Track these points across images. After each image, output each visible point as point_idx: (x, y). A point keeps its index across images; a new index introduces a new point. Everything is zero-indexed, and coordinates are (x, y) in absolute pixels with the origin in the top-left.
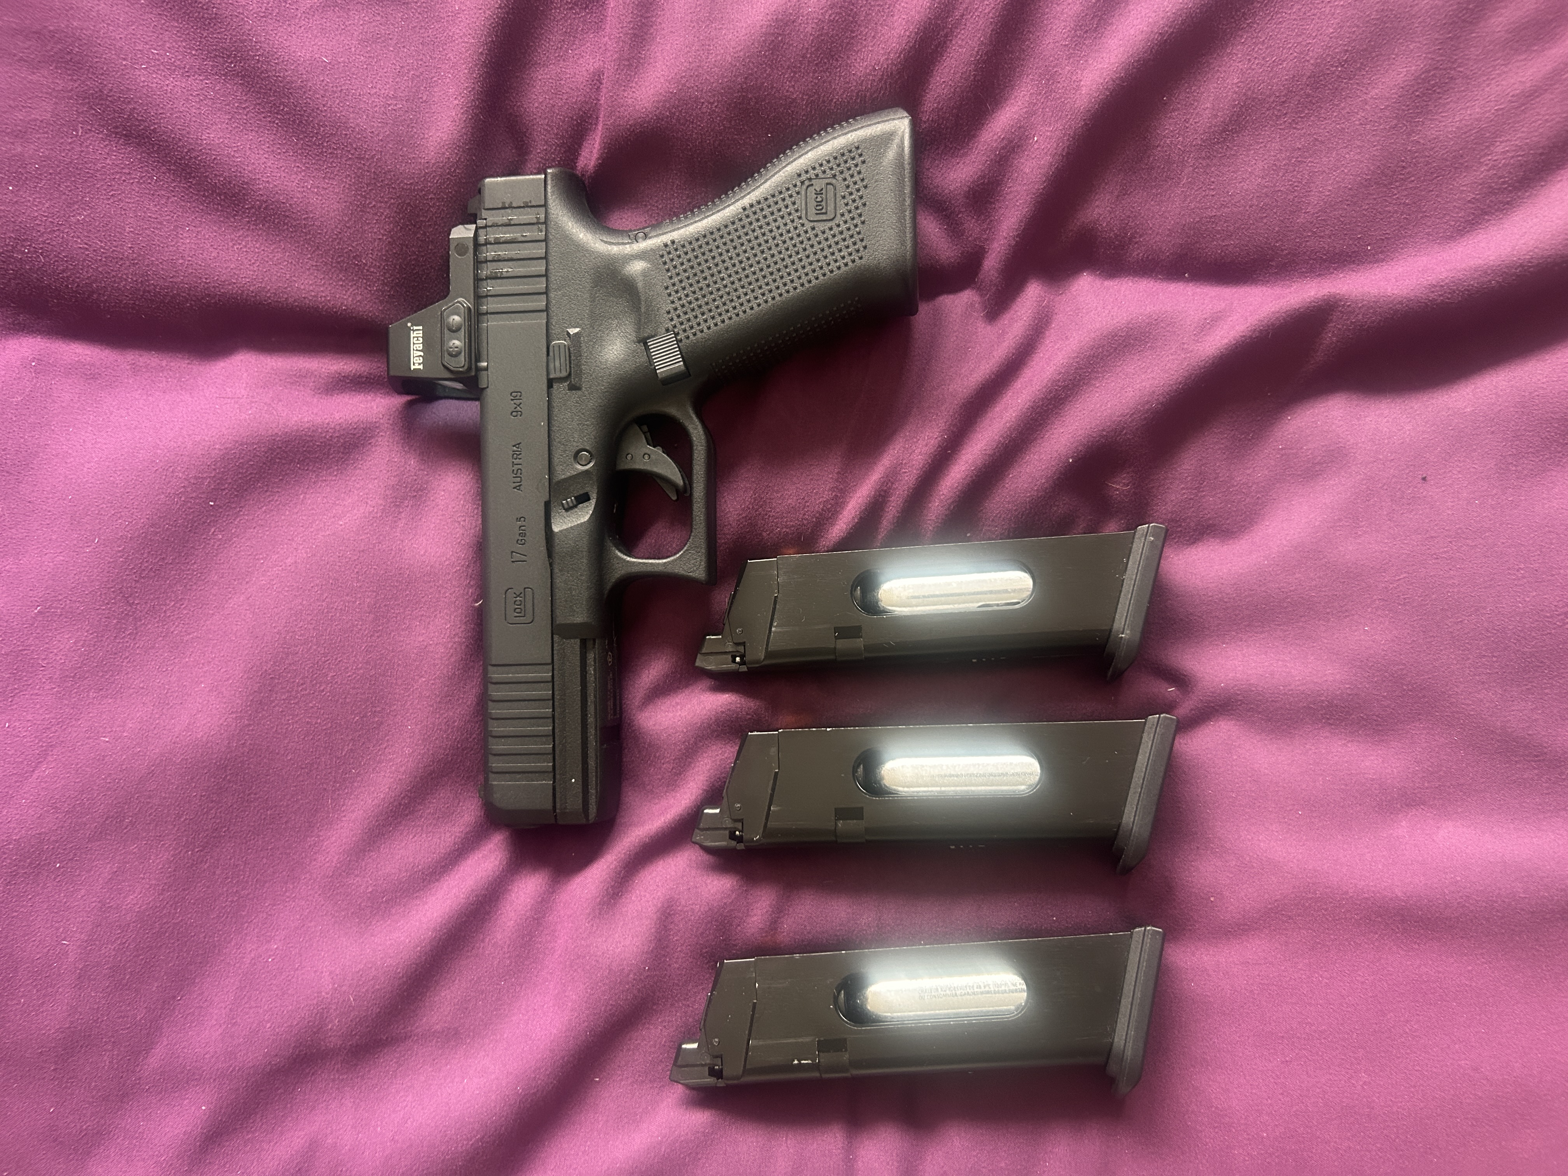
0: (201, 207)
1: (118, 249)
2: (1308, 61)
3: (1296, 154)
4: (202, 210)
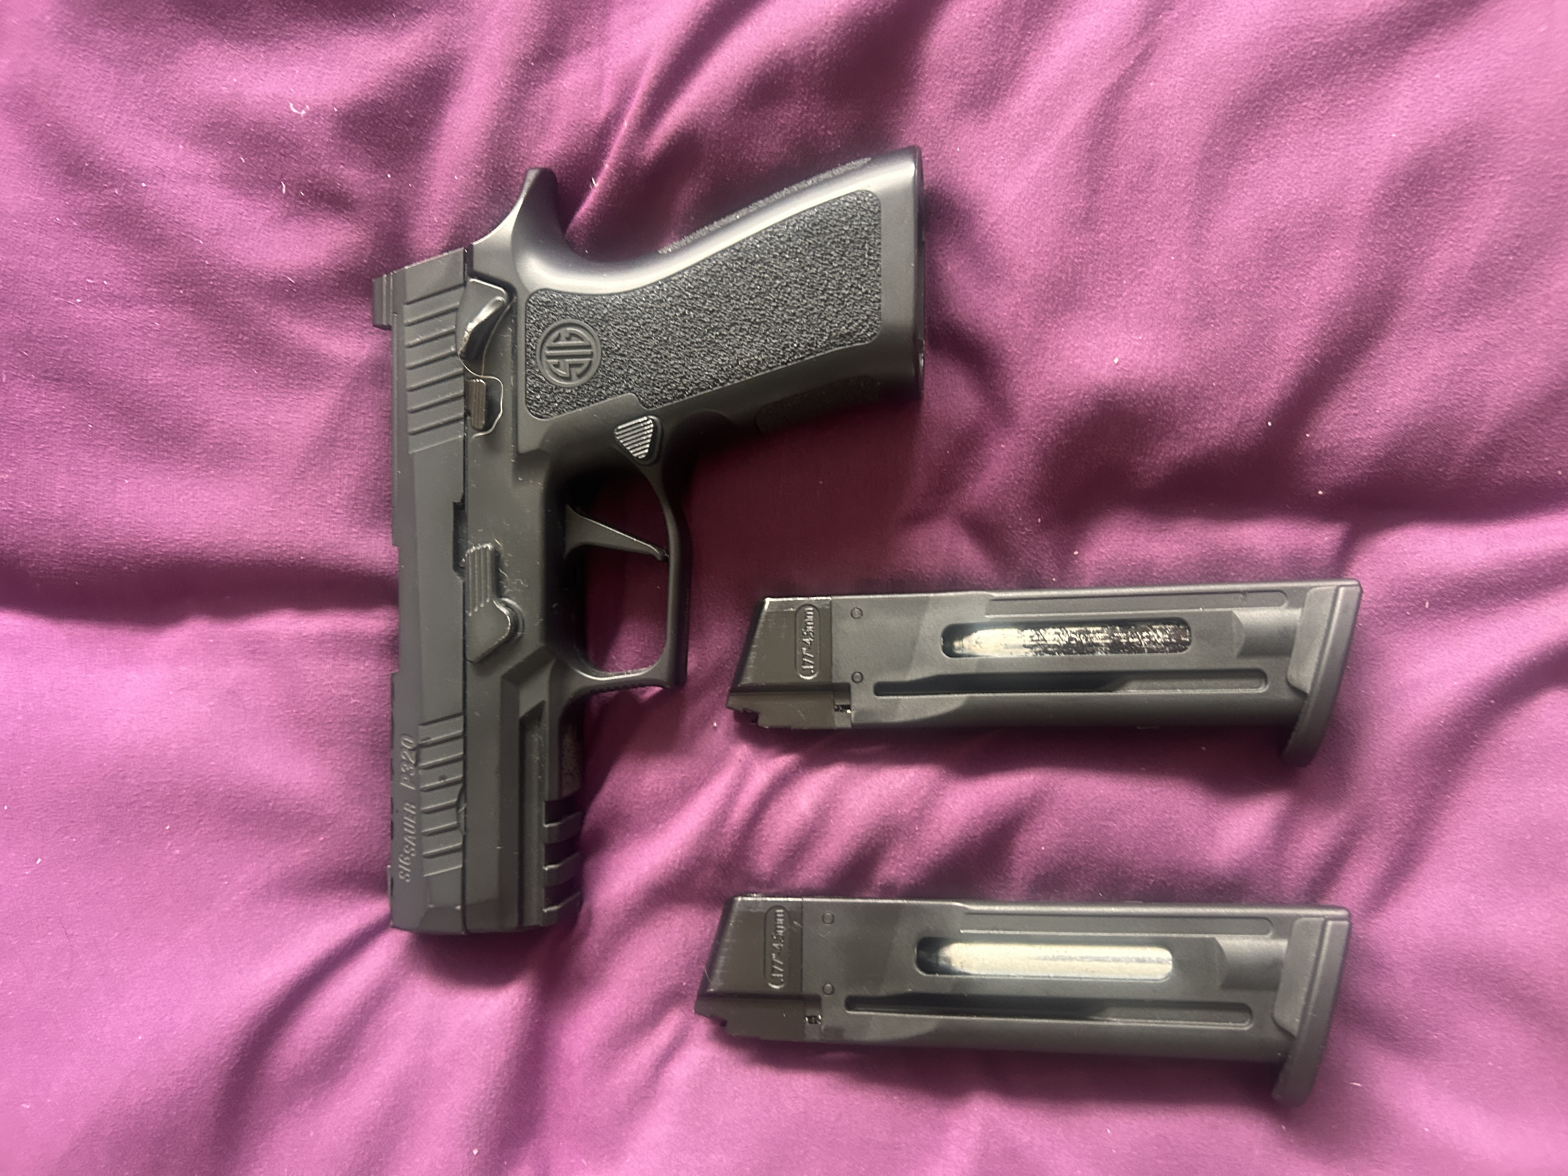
0: (144, 455)
1: (48, 510)
2: (1468, 250)
3: (1463, 361)
4: (145, 458)
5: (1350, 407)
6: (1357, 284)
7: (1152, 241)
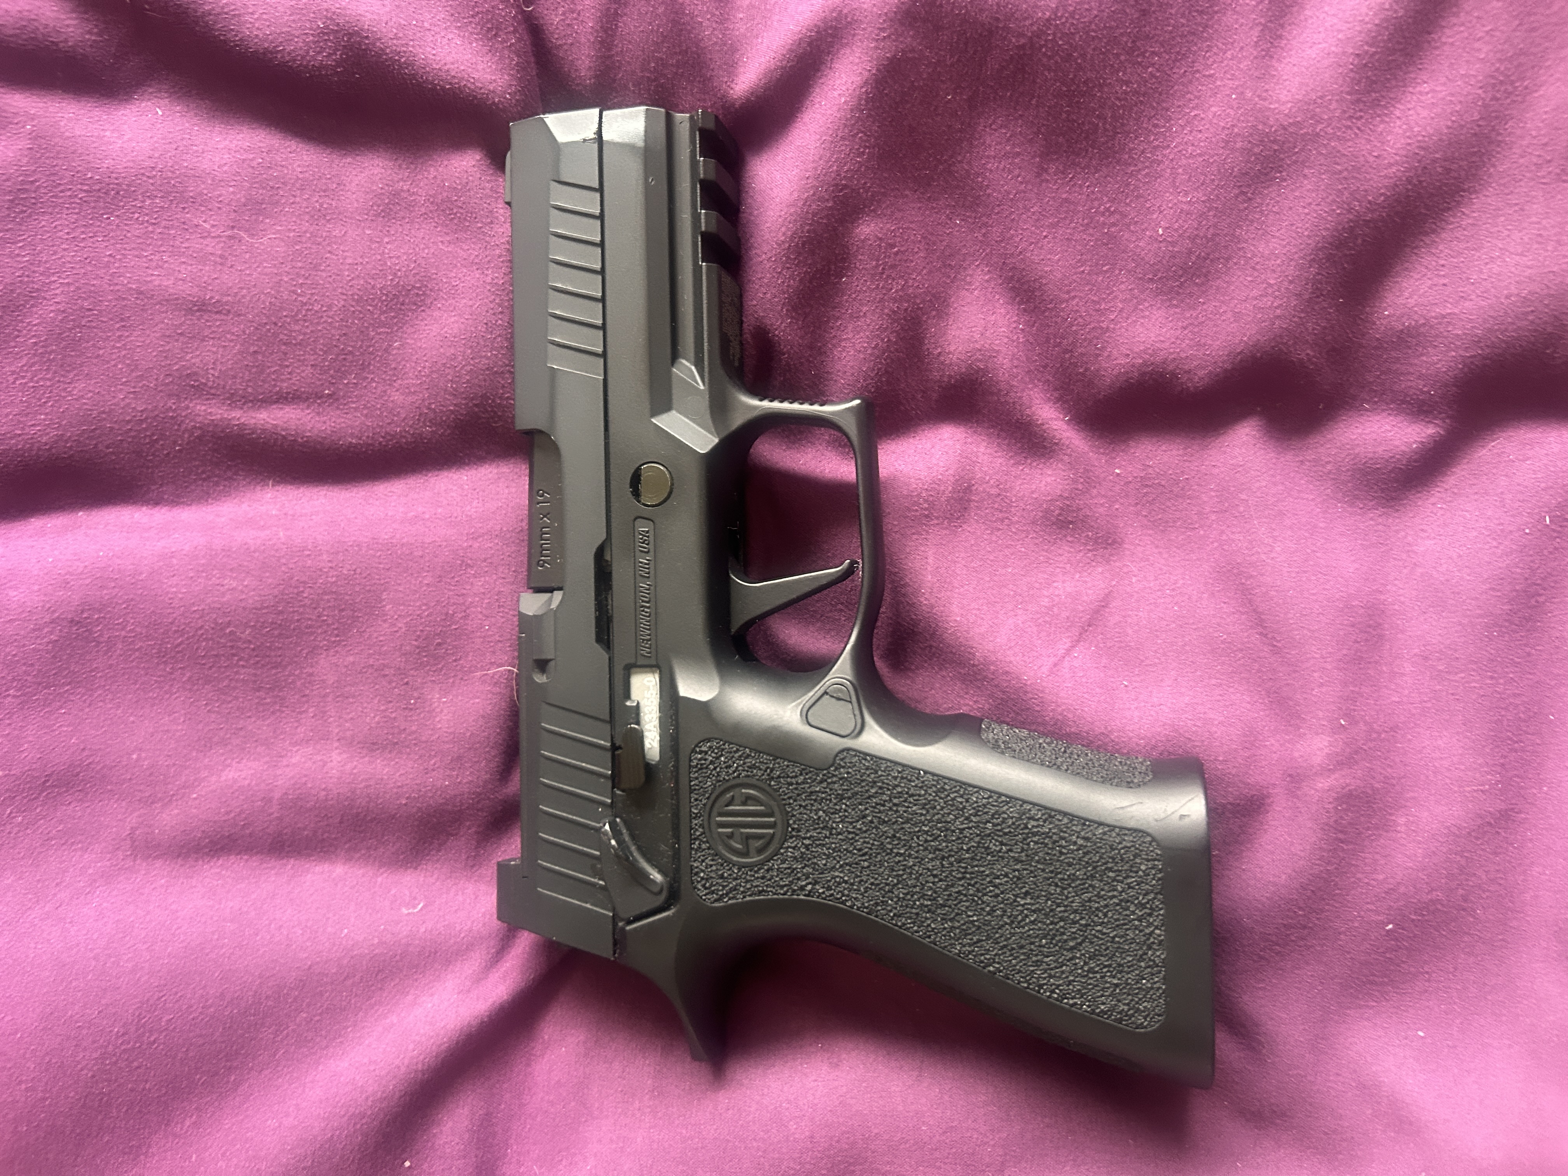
5: (1438, 275)
6: (1449, 123)
7: (1211, 76)
